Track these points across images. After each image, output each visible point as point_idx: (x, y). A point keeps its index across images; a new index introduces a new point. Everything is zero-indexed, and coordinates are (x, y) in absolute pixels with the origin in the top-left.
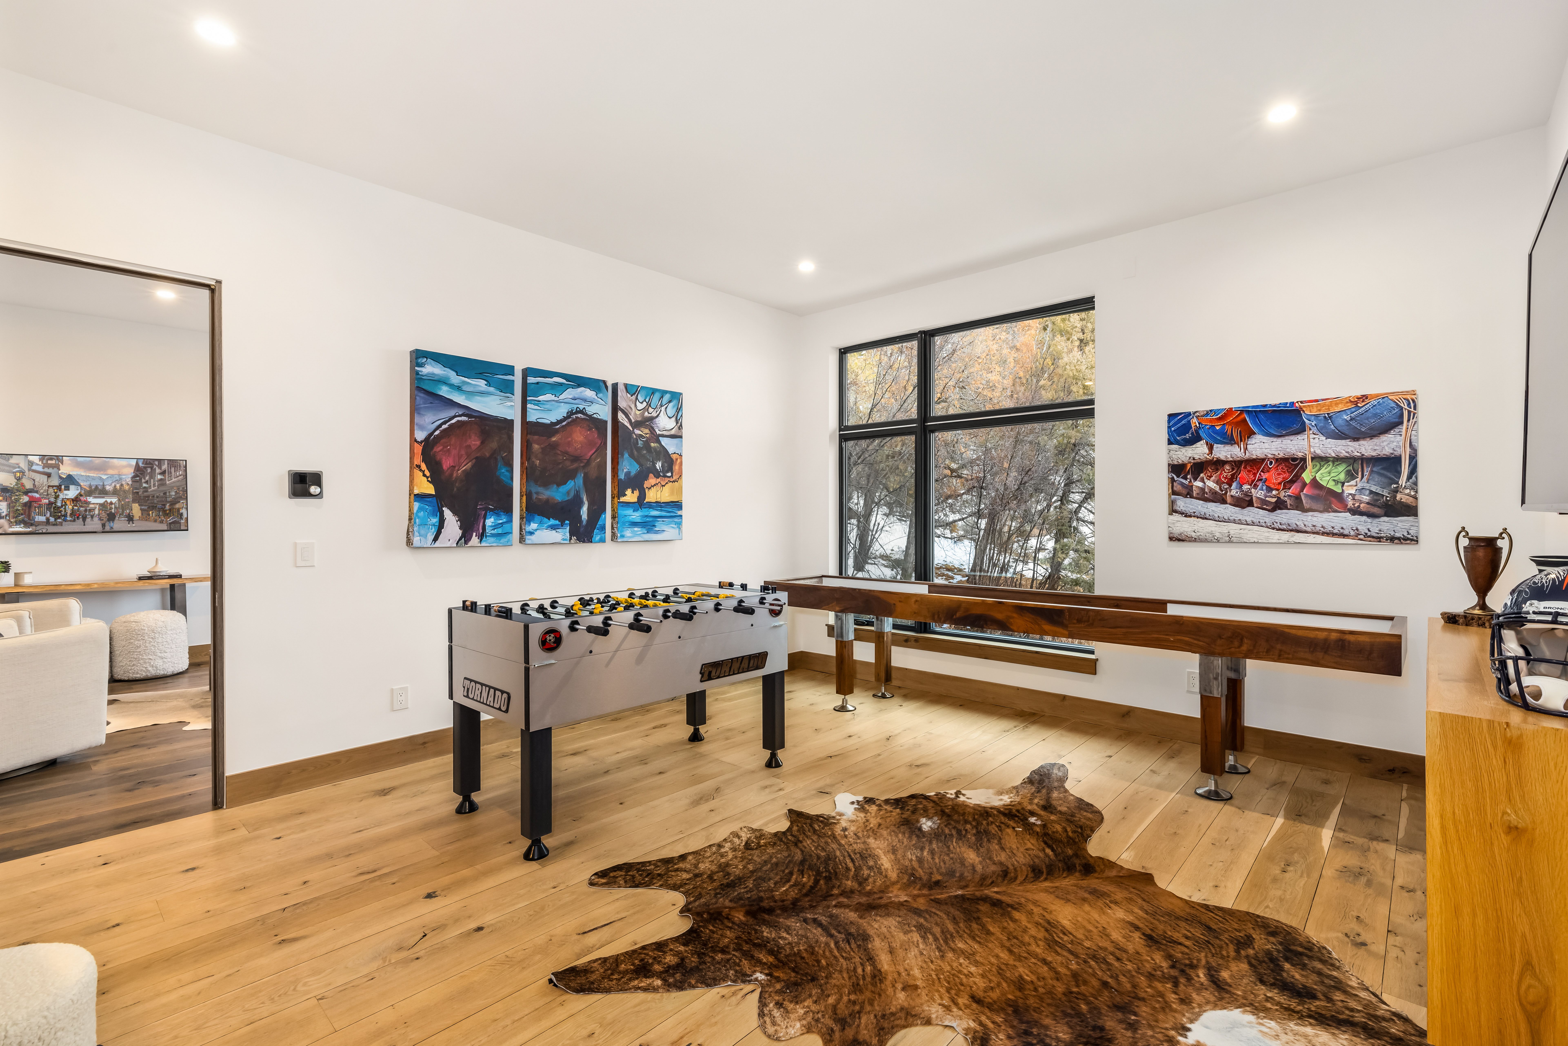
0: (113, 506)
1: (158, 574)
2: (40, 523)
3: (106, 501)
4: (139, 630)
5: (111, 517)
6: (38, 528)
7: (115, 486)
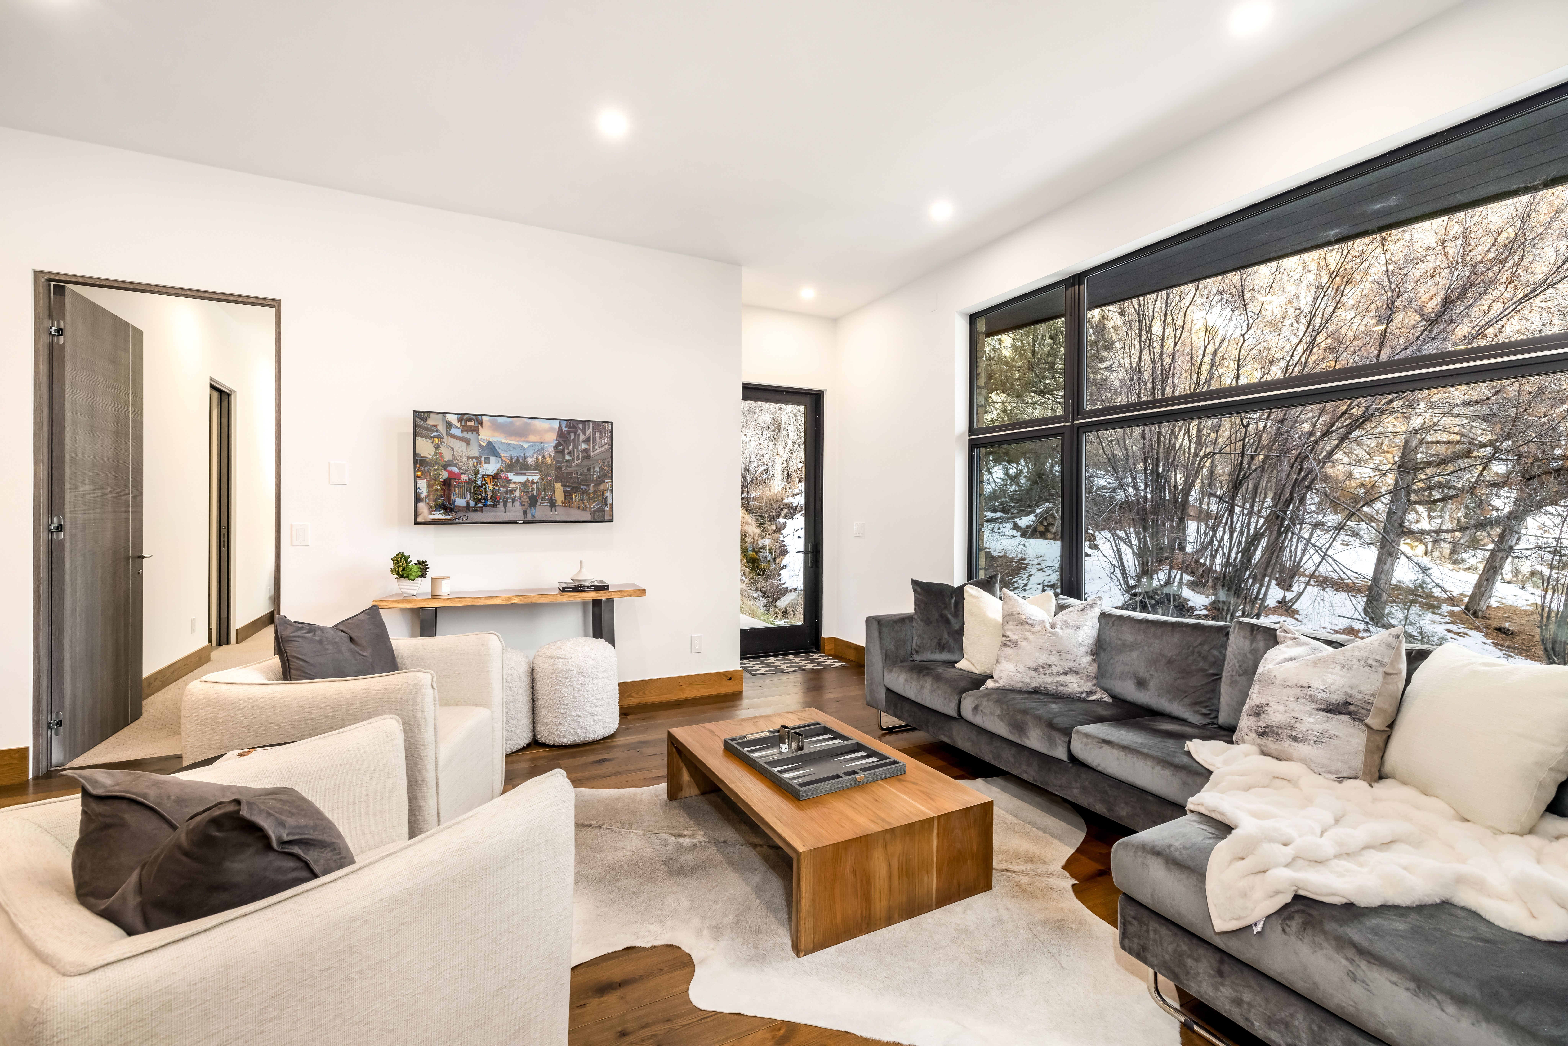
0: (535, 486)
1: (583, 583)
2: (461, 509)
3: (528, 479)
4: (566, 672)
5: (533, 502)
6: (459, 514)
7: (537, 459)
